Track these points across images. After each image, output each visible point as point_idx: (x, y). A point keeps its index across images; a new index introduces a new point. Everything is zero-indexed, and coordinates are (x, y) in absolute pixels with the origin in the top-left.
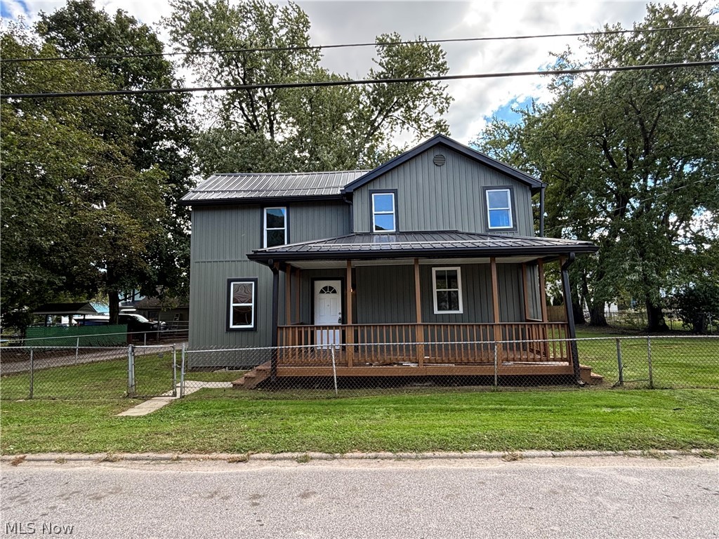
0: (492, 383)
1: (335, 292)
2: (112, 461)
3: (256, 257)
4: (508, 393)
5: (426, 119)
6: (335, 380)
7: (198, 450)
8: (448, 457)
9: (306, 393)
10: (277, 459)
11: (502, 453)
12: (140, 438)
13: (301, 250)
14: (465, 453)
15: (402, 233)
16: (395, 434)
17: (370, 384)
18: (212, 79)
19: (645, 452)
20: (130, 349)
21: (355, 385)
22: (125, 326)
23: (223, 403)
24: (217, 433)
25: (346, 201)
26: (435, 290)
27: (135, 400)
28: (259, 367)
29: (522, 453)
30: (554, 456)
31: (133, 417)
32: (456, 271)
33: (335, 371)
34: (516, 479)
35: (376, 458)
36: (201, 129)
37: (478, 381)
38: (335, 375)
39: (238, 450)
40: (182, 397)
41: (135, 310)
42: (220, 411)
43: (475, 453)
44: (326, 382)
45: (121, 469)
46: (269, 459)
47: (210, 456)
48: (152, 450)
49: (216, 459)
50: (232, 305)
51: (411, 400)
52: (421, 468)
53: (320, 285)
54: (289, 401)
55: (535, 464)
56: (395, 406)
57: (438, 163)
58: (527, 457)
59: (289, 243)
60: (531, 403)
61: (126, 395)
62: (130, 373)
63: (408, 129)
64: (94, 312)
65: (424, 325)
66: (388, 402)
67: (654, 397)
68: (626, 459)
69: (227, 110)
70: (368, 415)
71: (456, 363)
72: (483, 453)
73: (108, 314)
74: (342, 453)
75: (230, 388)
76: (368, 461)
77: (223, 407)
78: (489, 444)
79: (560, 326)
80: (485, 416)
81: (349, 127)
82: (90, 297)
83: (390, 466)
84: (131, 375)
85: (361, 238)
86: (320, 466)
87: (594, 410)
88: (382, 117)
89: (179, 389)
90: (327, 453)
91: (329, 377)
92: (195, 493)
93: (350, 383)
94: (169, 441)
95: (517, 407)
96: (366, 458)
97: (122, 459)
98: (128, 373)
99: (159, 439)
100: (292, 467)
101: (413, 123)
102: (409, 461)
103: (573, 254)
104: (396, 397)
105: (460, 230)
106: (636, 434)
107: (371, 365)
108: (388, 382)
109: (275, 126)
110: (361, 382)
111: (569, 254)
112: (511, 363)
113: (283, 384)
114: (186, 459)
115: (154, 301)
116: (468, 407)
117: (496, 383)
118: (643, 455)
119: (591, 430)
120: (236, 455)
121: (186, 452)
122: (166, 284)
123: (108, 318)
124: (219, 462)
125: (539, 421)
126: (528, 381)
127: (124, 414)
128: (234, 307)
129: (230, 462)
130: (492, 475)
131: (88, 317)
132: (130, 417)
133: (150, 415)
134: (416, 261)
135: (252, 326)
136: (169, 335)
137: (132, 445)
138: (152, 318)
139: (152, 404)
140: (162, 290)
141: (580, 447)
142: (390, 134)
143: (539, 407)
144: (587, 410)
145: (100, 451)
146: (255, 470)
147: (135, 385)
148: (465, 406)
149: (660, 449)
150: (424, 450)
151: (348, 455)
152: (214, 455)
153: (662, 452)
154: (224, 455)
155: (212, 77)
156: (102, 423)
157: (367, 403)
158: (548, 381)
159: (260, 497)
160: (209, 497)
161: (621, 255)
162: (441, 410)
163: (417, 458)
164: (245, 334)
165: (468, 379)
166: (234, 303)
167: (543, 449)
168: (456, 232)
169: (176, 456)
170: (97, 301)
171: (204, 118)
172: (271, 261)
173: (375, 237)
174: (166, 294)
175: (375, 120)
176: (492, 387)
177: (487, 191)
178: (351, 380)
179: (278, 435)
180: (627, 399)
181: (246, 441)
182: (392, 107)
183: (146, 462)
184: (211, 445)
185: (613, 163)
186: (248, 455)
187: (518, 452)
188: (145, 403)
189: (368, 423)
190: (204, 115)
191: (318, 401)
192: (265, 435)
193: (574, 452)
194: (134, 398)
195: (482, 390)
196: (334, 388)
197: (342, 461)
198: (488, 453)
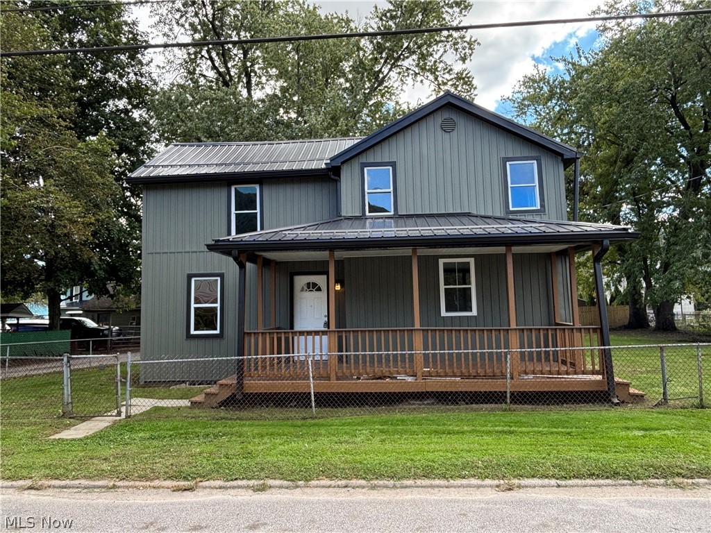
0: (503, 400)
1: (319, 289)
2: (37, 489)
3: (218, 247)
4: (524, 413)
5: (444, 70)
6: (313, 397)
7: (138, 477)
8: (432, 486)
9: (278, 413)
10: (230, 488)
11: (496, 482)
12: (72, 464)
13: (272, 239)
14: (452, 481)
15: (402, 216)
16: (372, 460)
17: (355, 402)
18: (174, 22)
19: (669, 482)
20: (65, 359)
21: (336, 402)
22: (68, 332)
23: (176, 423)
24: (163, 458)
25: (333, 177)
26: (442, 287)
27: (71, 420)
28: (223, 382)
29: (520, 482)
30: (559, 486)
31: (67, 440)
32: (469, 263)
33: (312, 387)
34: (504, 510)
35: (346, 487)
36: (161, 85)
37: (486, 398)
38: (312, 392)
39: (184, 477)
40: (128, 417)
41: (81, 312)
42: (171, 433)
43: (464, 482)
44: (301, 400)
45: (48, 497)
46: (220, 488)
47: (152, 484)
48: (85, 477)
49: (158, 487)
50: (193, 306)
51: (403, 421)
52: (397, 498)
53: (301, 281)
54: (256, 422)
55: (533, 495)
56: (380, 427)
57: (447, 128)
58: (526, 487)
59: (262, 228)
60: (547, 425)
61: (62, 414)
62: (65, 388)
63: (422, 81)
64: (29, 314)
65: (423, 330)
66: (374, 423)
67: (700, 418)
68: (644, 489)
69: (193, 61)
70: (347, 438)
71: (462, 376)
72: (474, 481)
73: (48, 317)
74: (307, 480)
75: (186, 407)
76: (336, 490)
77: (175, 428)
78: (482, 471)
79: (591, 331)
80: (487, 439)
81: (347, 80)
82: (26, 296)
83: (361, 496)
84: (67, 390)
85: (350, 222)
86: (279, 496)
87: (623, 433)
88: (389, 66)
89: (125, 407)
90: (289, 480)
91: (305, 393)
92: (128, 523)
93: (330, 400)
94: (105, 466)
95: (530, 429)
96: (335, 487)
97: (49, 487)
98: (63, 389)
99: (93, 464)
100: (246, 496)
101: (429, 74)
102: (384, 490)
103: (606, 242)
104: (385, 416)
105: (474, 212)
106: (662, 460)
107: (358, 378)
108: (376, 399)
109: (254, 80)
110: (343, 399)
111: (602, 241)
112: (531, 376)
113: (249, 401)
114: (124, 487)
115: (105, 301)
116: (469, 428)
117: (508, 401)
118: (666, 485)
119: (610, 456)
120: (182, 483)
121: (124, 479)
122: (119, 280)
123: (47, 322)
124: (161, 490)
125: (551, 445)
126: (547, 399)
127: (57, 436)
128: (195, 308)
129: (174, 491)
130: (477, 506)
131: (22, 321)
132: (63, 440)
133: (87, 438)
134: (414, 251)
135: (217, 332)
136: (123, 343)
137: (62, 471)
138: (102, 322)
139: (91, 425)
140: (114, 288)
141: (591, 475)
142: (400, 88)
143: (556, 430)
144: (614, 433)
145: (24, 478)
146: (201, 499)
147: (72, 403)
148: (466, 428)
149: (688, 478)
150: (404, 477)
151: (314, 483)
152: (156, 483)
153: (690, 481)
154: (168, 483)
155: (174, 20)
156: (29, 447)
157: (349, 424)
158: (572, 398)
159: (202, 528)
160: (143, 528)
161: (690, 241)
162: (436, 432)
163: (395, 487)
164: (208, 342)
165: (474, 395)
166: (195, 303)
167: (547, 477)
168: (468, 215)
169: (111, 484)
170: (36, 301)
171: (164, 71)
172: (235, 252)
173: (368, 221)
174: (119, 293)
175: (380, 71)
176: (504, 406)
177: (508, 163)
178: (332, 397)
179: (234, 460)
180: (666, 420)
181: (195, 467)
182: (401, 54)
183: (77, 490)
184: (153, 471)
185: (684, 123)
186: (196, 483)
187: (516, 481)
188: (84, 423)
189: (343, 447)
190: (163, 67)
191: (290, 422)
192: (218, 460)
193: (583, 481)
194: (70, 418)
195: (492, 409)
196: (311, 407)
197: (306, 490)
198: (479, 482)
